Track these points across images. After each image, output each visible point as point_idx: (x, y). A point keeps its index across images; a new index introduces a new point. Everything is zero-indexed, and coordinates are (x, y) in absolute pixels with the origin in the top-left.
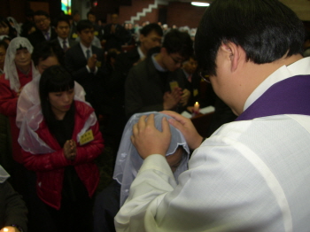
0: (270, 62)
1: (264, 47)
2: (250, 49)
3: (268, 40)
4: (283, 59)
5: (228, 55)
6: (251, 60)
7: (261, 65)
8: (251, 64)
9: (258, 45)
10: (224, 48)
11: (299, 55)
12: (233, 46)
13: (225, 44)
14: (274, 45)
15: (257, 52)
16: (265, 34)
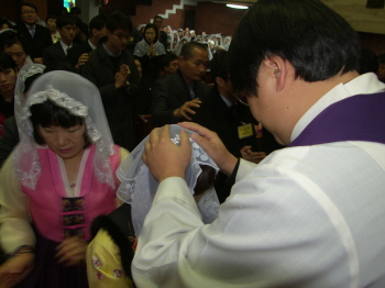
0: (323, 80)
1: (316, 61)
2: (300, 64)
3: (321, 54)
4: (338, 77)
5: (273, 71)
6: (301, 78)
7: (313, 83)
8: (300, 82)
9: (309, 59)
10: (267, 63)
11: (355, 72)
12: (279, 60)
13: (269, 58)
14: (327, 59)
15: (308, 68)
16: (317, 46)
